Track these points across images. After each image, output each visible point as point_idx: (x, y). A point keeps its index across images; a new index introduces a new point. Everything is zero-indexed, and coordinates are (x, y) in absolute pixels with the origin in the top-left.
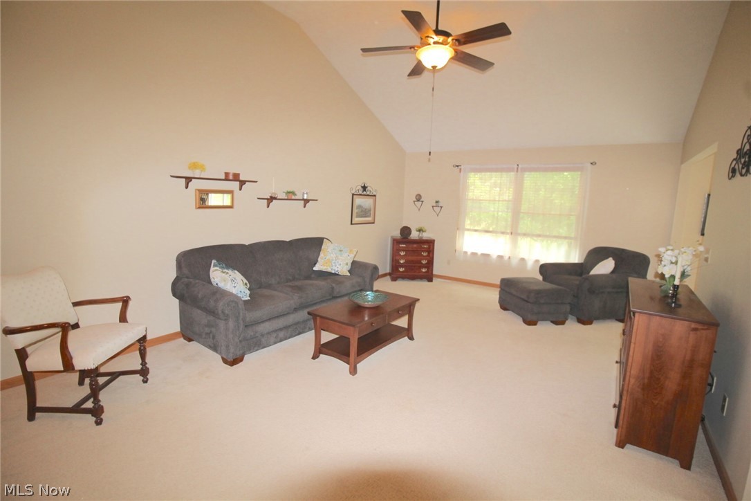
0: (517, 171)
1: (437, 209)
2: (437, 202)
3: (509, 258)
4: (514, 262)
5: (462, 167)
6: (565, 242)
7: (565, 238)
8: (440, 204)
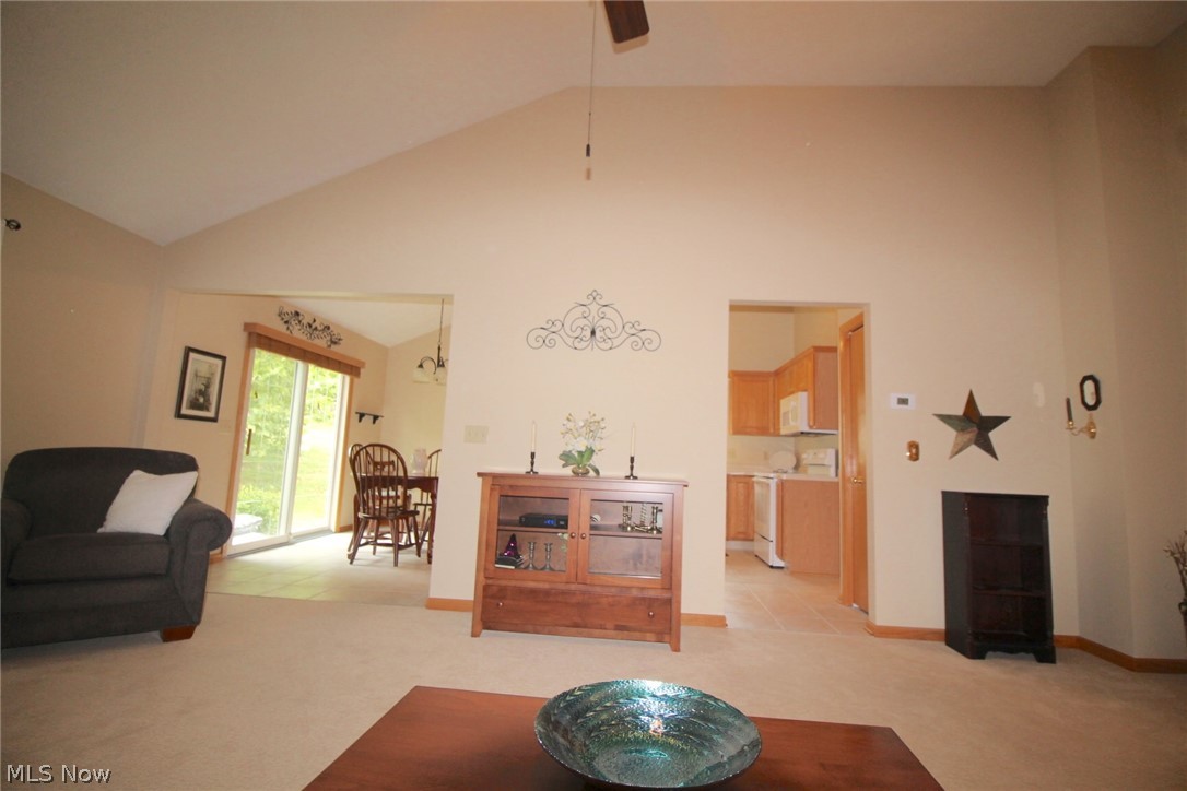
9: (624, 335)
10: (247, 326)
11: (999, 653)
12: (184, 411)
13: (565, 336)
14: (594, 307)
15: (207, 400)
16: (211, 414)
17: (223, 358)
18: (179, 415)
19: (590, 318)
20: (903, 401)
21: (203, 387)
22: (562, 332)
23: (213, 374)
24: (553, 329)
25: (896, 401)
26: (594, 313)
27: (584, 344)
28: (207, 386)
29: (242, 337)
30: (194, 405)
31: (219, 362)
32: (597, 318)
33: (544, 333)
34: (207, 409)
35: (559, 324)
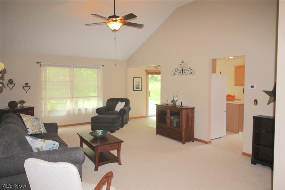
0: (73, 67)
1: (27, 89)
2: (27, 84)
3: (73, 110)
4: (76, 112)
5: (42, 64)
6: (96, 98)
7: (96, 97)
8: (29, 85)
9: (188, 71)
10: (146, 70)
11: (260, 164)
12: (135, 89)
13: (178, 73)
14: (183, 65)
15: (139, 87)
16: (141, 89)
17: (142, 78)
18: (134, 90)
19: (182, 67)
20: (252, 87)
21: (138, 84)
22: (177, 72)
23: (140, 81)
24: (176, 71)
25: (250, 87)
26: (182, 66)
27: (181, 74)
28: (139, 84)
29: (145, 73)
30: (137, 88)
31: (141, 79)
32: (183, 67)
33: (174, 72)
34: (140, 88)
35: (177, 69)
